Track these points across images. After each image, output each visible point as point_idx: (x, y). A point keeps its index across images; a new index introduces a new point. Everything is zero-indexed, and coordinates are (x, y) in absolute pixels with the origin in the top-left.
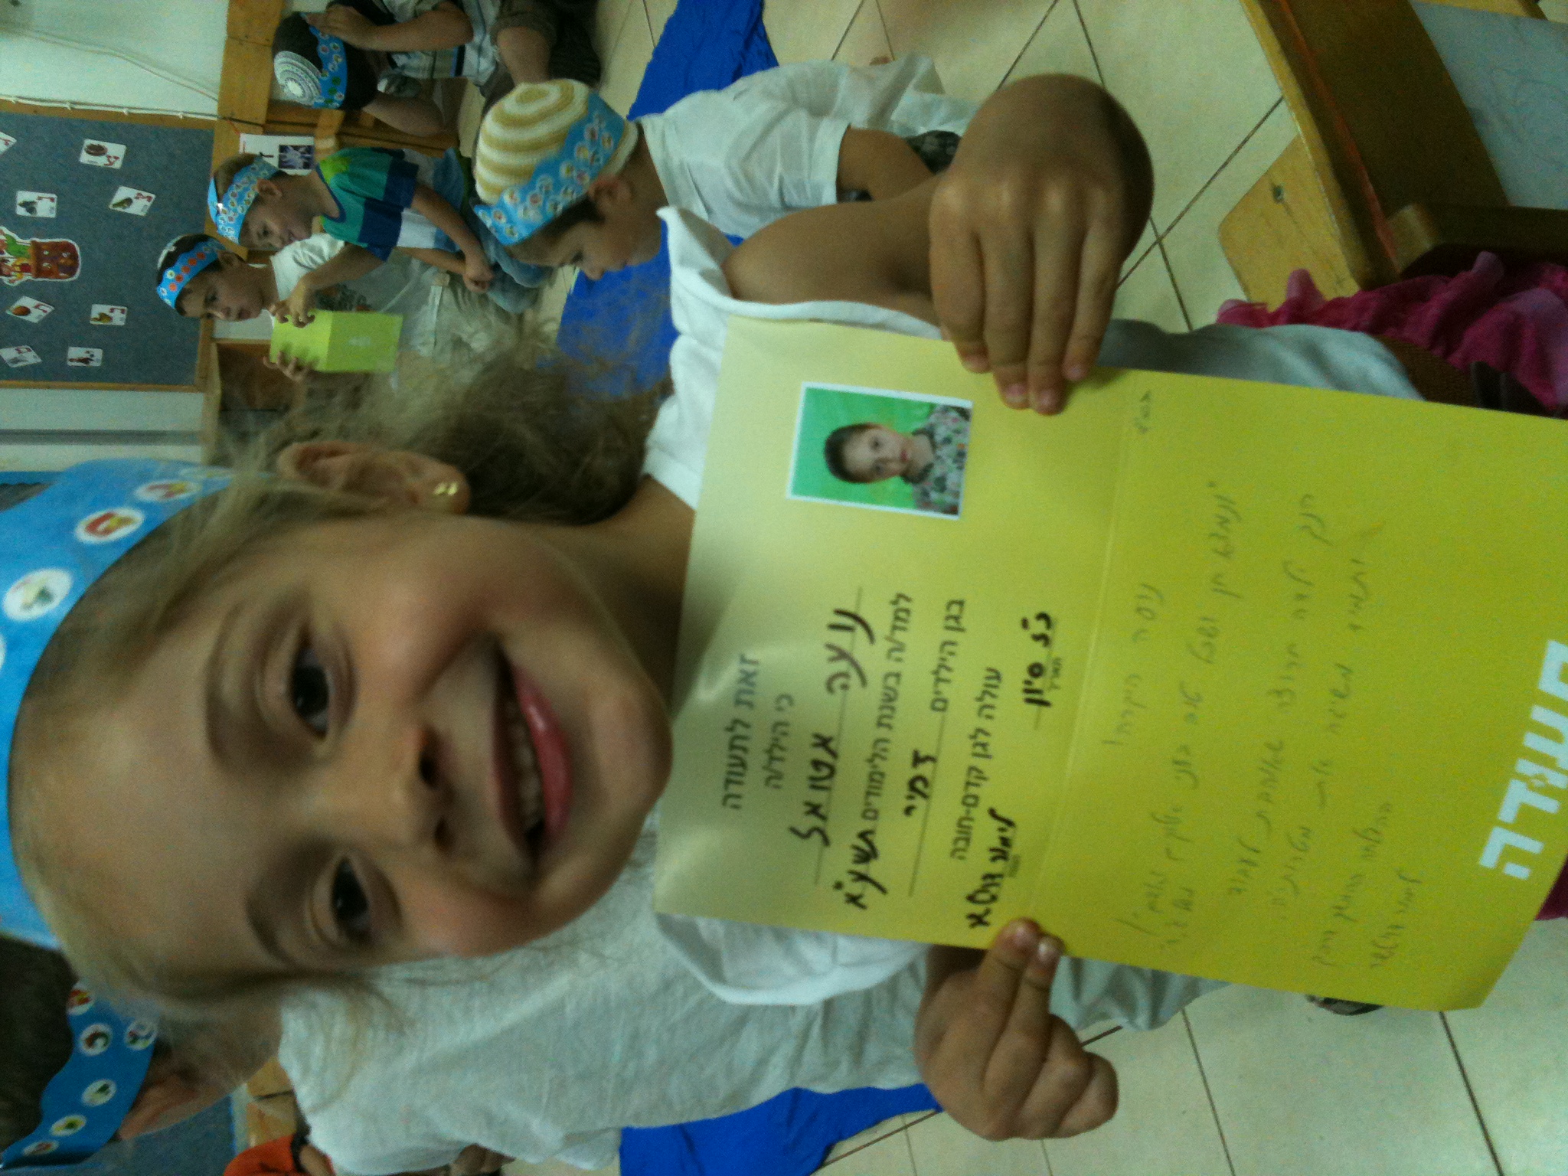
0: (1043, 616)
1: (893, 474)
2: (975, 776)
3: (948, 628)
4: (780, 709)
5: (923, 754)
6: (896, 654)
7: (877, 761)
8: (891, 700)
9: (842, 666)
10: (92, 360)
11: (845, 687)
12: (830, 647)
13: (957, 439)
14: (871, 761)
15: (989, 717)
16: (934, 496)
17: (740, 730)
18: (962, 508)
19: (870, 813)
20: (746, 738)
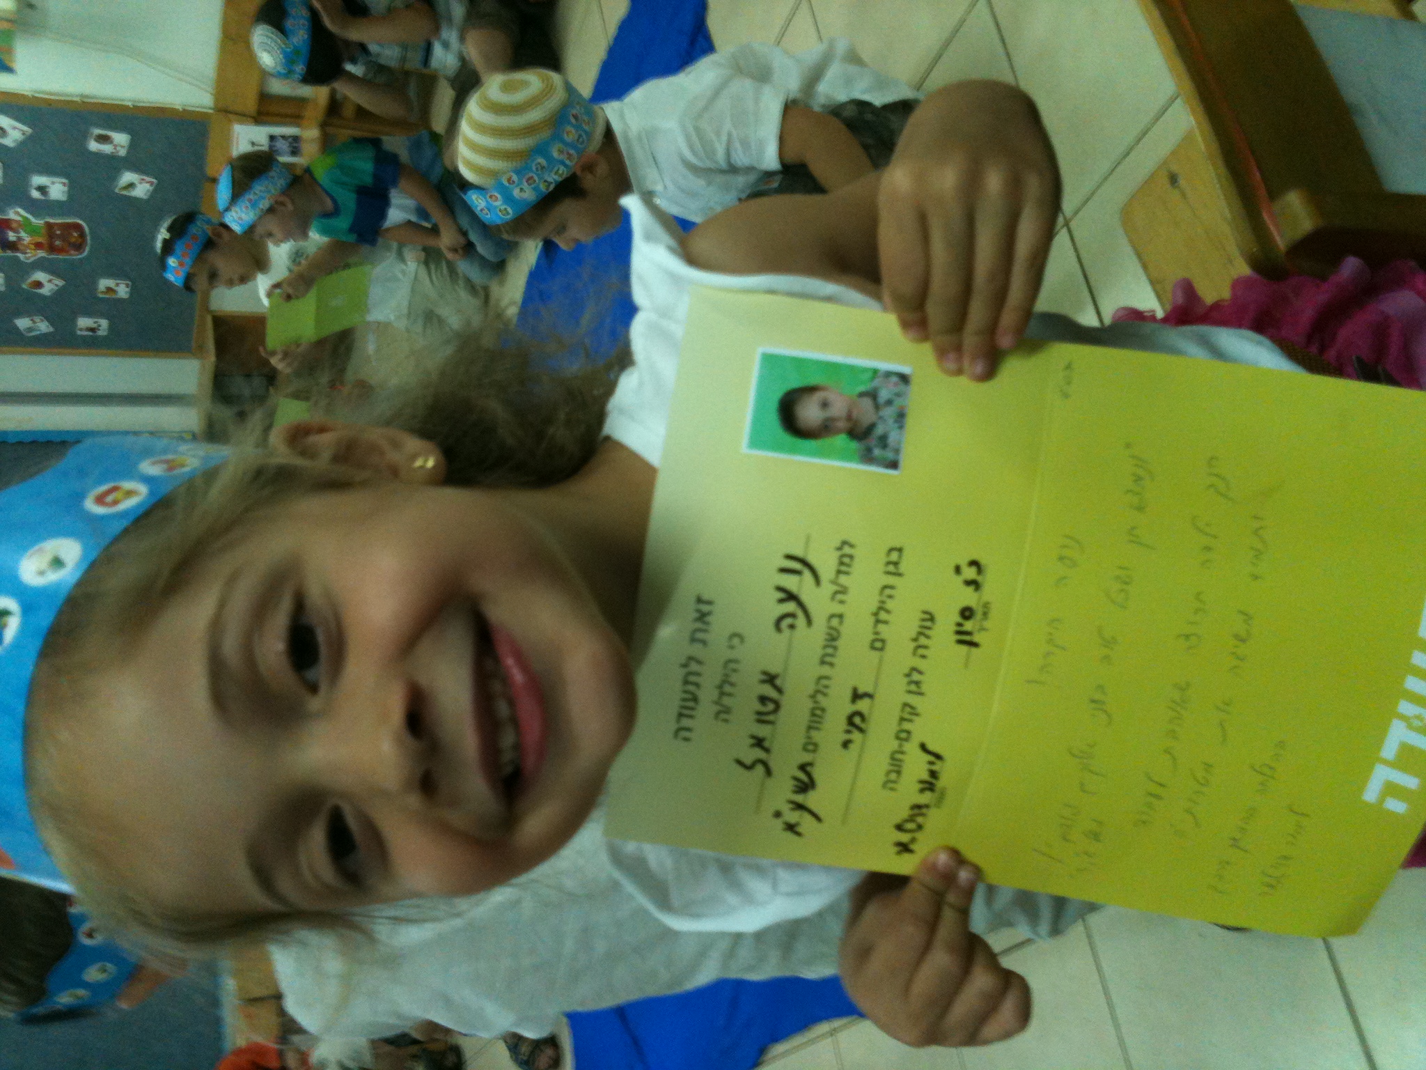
0: (974, 563)
1: (838, 432)
2: (909, 712)
3: (889, 573)
4: (732, 647)
5: (861, 690)
6: (839, 597)
7: (820, 697)
8: (834, 639)
9: (791, 607)
10: (99, 330)
11: (792, 627)
12: (780, 589)
13: (898, 402)
14: (813, 697)
15: (923, 657)
16: (877, 452)
17: (694, 667)
18: (902, 464)
19: (811, 747)
20: (699, 674)
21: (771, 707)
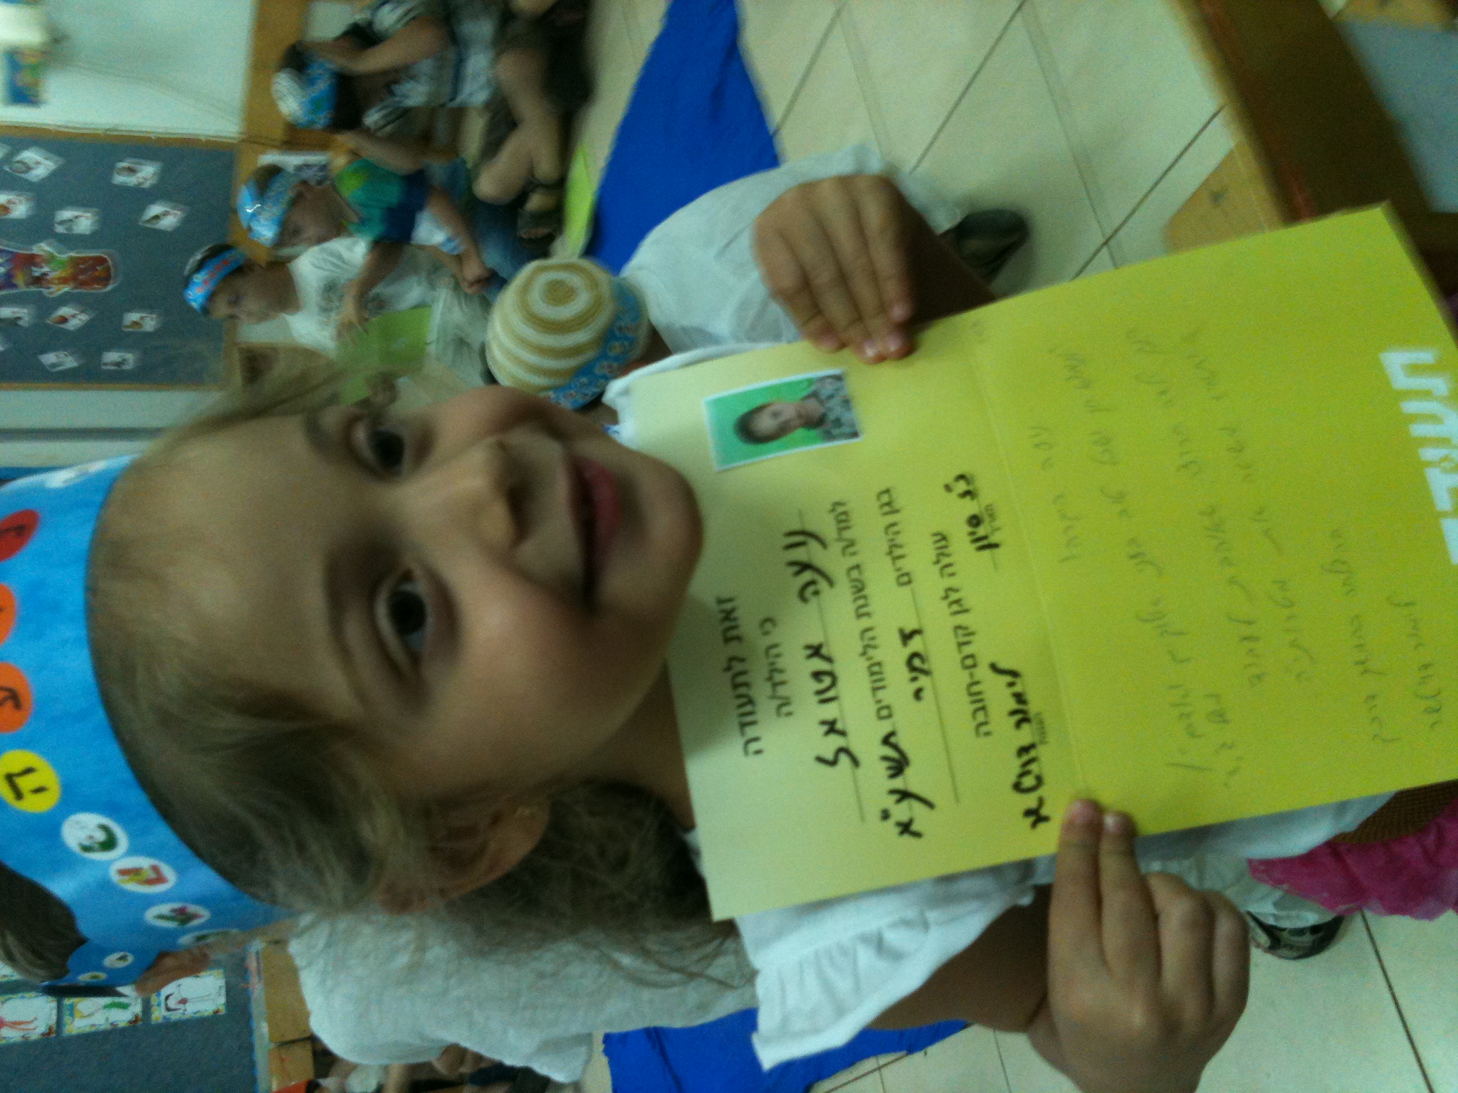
0: (961, 477)
2: (964, 634)
3: (886, 514)
4: (766, 633)
5: (908, 630)
6: (850, 550)
7: (871, 652)
8: (860, 590)
9: (807, 576)
11: (816, 592)
12: (792, 563)
14: (864, 654)
15: (952, 575)
16: (835, 429)
17: (737, 667)
18: (861, 430)
19: (885, 712)
20: (743, 673)
21: (827, 681)
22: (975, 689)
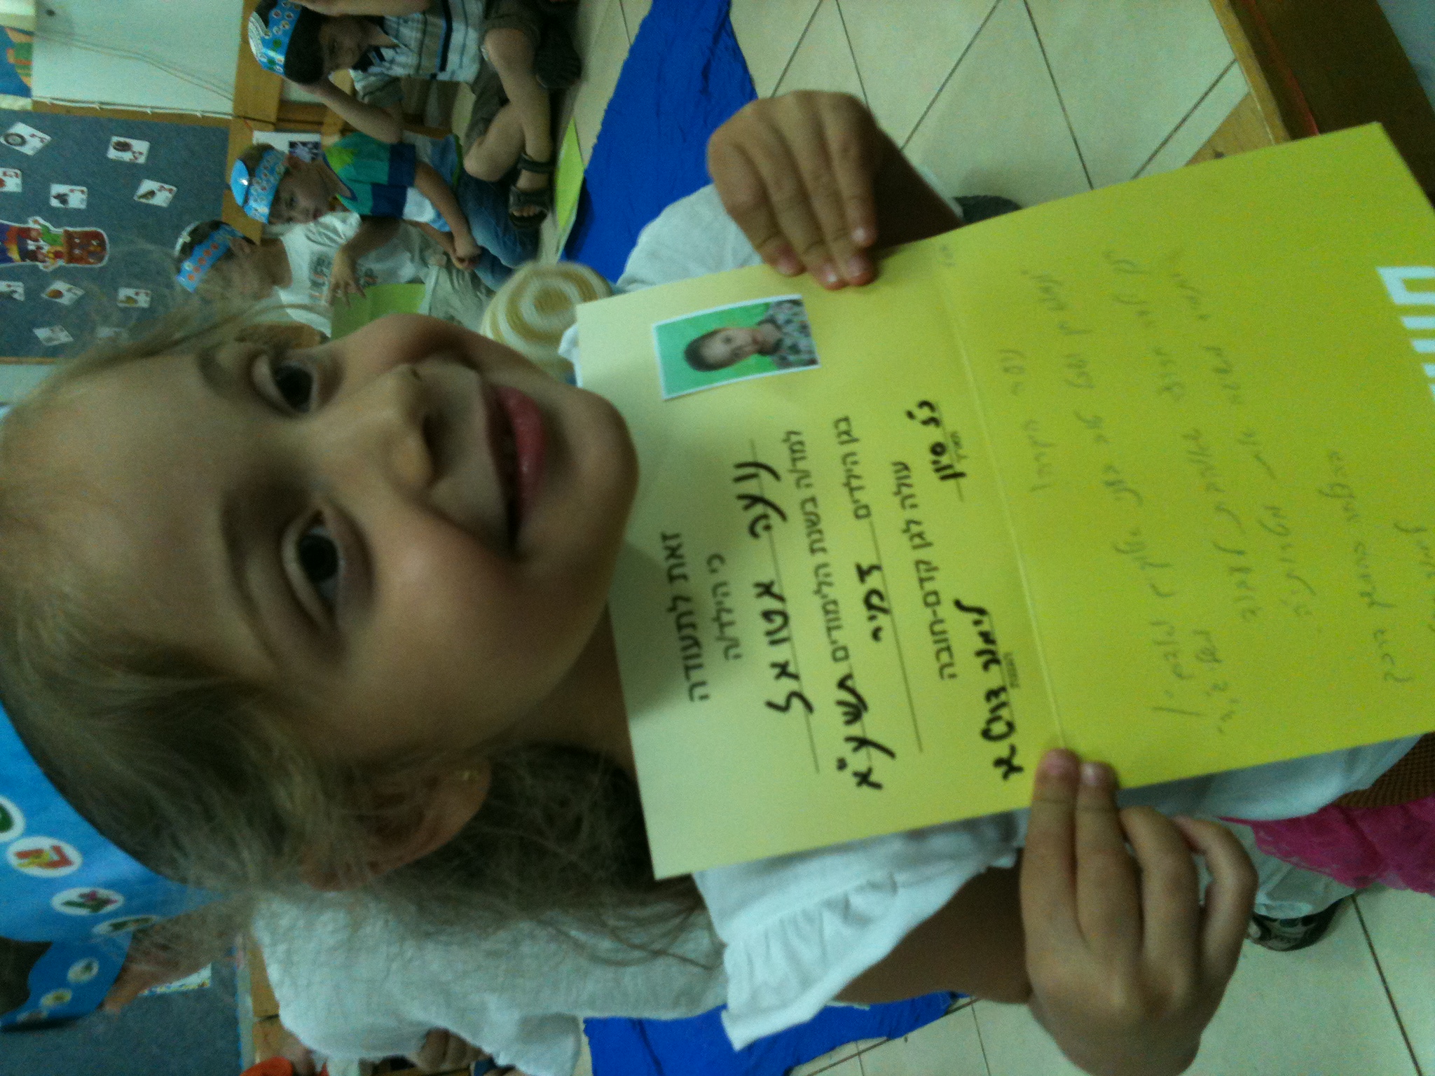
0: (924, 404)
1: (750, 354)
2: (925, 570)
3: (843, 443)
4: (714, 571)
5: (865, 566)
6: (804, 482)
7: (825, 589)
8: (814, 524)
9: (759, 509)
11: (768, 528)
12: (741, 497)
15: (914, 506)
16: (792, 357)
17: (682, 607)
18: (819, 357)
19: (840, 653)
20: (690, 613)
21: (778, 620)
22: (937, 628)
